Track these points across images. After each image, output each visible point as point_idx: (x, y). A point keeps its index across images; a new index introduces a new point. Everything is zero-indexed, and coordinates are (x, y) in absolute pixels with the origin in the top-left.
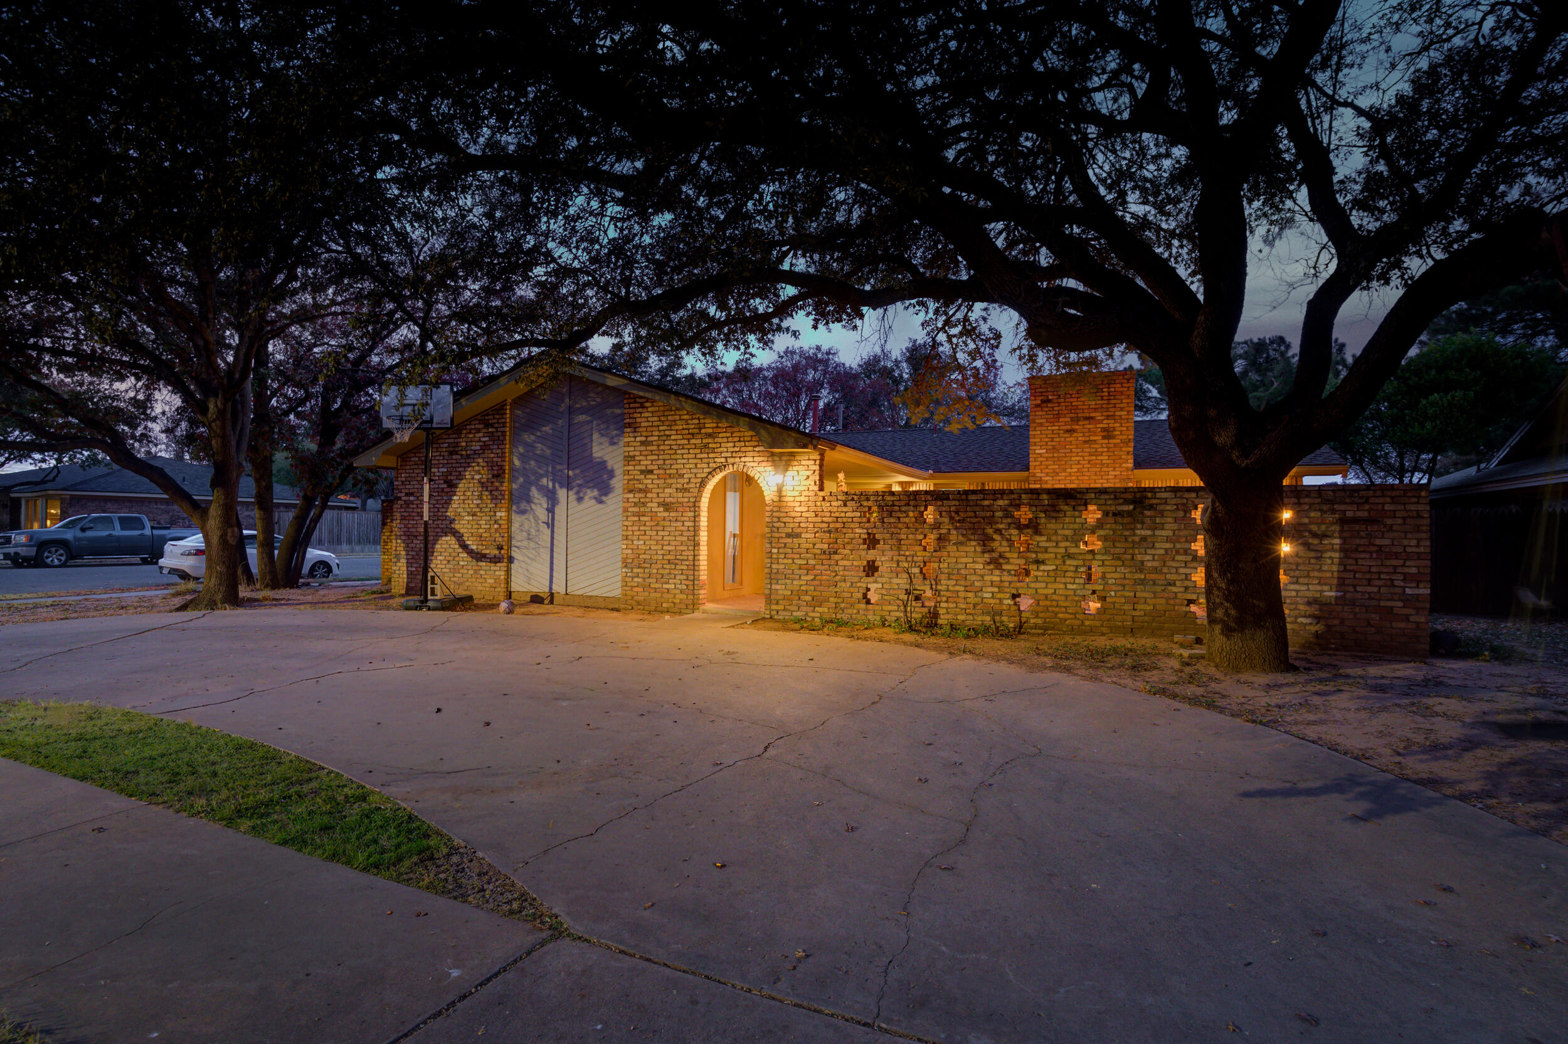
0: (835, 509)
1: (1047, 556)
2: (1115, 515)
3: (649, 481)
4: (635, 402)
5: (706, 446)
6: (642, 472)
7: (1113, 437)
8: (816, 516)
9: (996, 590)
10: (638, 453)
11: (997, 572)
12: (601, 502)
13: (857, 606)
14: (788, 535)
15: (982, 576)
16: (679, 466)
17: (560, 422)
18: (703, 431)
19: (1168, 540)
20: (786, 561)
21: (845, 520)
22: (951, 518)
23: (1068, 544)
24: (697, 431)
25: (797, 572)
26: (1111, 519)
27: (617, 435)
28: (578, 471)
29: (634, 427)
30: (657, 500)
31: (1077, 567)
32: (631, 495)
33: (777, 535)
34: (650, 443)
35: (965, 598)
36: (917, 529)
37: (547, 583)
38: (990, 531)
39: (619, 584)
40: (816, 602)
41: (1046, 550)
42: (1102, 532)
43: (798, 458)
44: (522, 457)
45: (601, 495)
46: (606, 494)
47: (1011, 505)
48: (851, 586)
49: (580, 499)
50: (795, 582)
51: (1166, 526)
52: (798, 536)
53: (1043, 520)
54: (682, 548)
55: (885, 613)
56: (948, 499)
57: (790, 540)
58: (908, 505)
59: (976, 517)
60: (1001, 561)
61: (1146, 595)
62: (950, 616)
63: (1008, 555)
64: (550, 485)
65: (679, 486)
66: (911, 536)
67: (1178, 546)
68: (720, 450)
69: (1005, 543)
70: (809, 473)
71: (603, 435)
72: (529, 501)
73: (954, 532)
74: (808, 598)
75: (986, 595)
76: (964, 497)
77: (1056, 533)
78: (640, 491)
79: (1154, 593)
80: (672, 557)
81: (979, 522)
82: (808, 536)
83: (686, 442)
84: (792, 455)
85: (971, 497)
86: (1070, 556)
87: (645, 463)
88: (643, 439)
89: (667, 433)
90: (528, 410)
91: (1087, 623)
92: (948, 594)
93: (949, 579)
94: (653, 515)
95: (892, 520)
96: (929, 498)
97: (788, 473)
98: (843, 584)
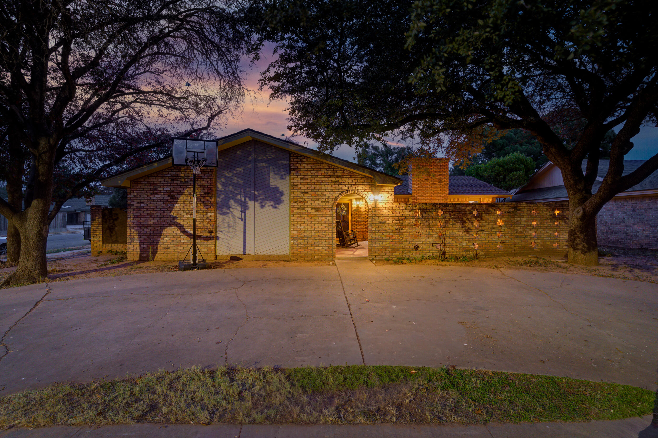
0: (401, 211)
1: (485, 228)
2: (508, 212)
3: (306, 197)
4: (297, 158)
5: (338, 181)
6: (302, 193)
7: (442, 182)
8: (393, 214)
9: (467, 242)
10: (299, 184)
11: (468, 235)
12: (275, 208)
13: (412, 252)
14: (380, 222)
15: (462, 237)
16: (323, 191)
17: (249, 166)
18: (336, 174)
19: (525, 221)
20: (379, 234)
21: (406, 215)
22: (450, 214)
23: (492, 224)
24: (333, 174)
25: (384, 238)
26: (507, 214)
27: (285, 174)
28: (261, 192)
29: (297, 171)
30: (311, 206)
31: (496, 232)
32: (296, 204)
33: (374, 222)
34: (307, 179)
35: (456, 246)
36: (436, 219)
37: (242, 250)
38: (465, 219)
39: (288, 248)
40: (394, 251)
41: (485, 226)
42: (504, 219)
43: (384, 188)
44: (223, 184)
45: (275, 204)
46: (279, 204)
47: (472, 209)
48: (409, 243)
49: (262, 207)
50: (383, 243)
51: (525, 216)
52: (385, 222)
53: (484, 215)
54: (325, 229)
55: (424, 254)
56: (448, 206)
57: (381, 224)
58: (432, 209)
59: (459, 214)
60: (469, 230)
61: (518, 241)
62: (450, 253)
63: (471, 228)
64: (243, 199)
65: (323, 200)
66: (434, 222)
67: (528, 223)
68: (345, 183)
69: (470, 224)
70: (389, 195)
71: (276, 174)
72: (229, 207)
73: (451, 220)
74: (390, 249)
75: (463, 244)
76: (455, 206)
77: (488, 220)
78: (301, 202)
79: (521, 240)
80: (320, 234)
81: (460, 216)
82: (389, 222)
83: (327, 179)
84: (382, 187)
85: (457, 206)
86: (493, 228)
87: (304, 188)
88: (303, 177)
89: (316, 174)
90: (227, 159)
91: (500, 252)
92: (449, 245)
93: (450, 238)
94: (309, 214)
95: (426, 215)
96: (441, 206)
97: (380, 195)
98: (406, 243)
